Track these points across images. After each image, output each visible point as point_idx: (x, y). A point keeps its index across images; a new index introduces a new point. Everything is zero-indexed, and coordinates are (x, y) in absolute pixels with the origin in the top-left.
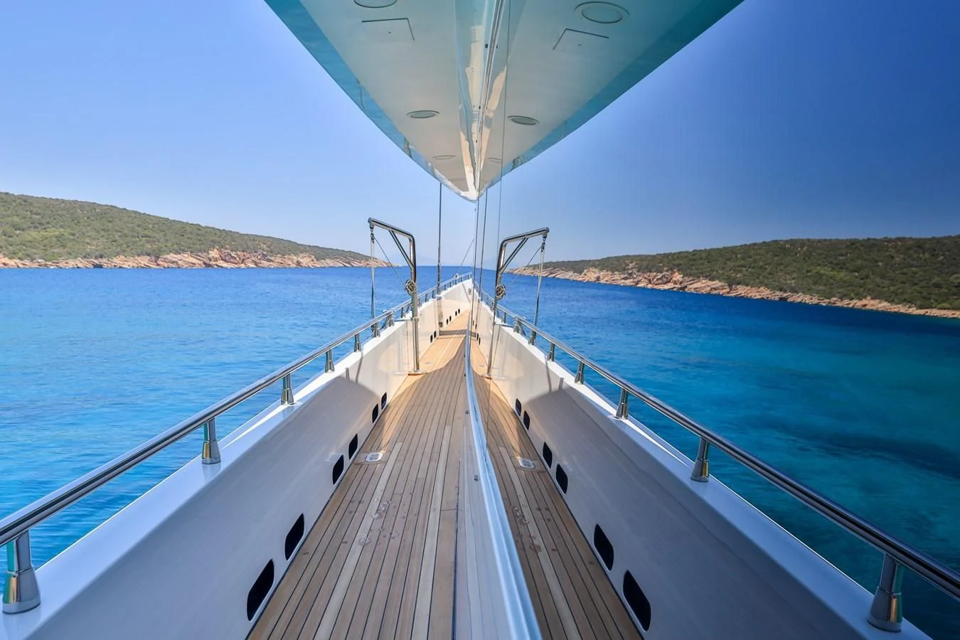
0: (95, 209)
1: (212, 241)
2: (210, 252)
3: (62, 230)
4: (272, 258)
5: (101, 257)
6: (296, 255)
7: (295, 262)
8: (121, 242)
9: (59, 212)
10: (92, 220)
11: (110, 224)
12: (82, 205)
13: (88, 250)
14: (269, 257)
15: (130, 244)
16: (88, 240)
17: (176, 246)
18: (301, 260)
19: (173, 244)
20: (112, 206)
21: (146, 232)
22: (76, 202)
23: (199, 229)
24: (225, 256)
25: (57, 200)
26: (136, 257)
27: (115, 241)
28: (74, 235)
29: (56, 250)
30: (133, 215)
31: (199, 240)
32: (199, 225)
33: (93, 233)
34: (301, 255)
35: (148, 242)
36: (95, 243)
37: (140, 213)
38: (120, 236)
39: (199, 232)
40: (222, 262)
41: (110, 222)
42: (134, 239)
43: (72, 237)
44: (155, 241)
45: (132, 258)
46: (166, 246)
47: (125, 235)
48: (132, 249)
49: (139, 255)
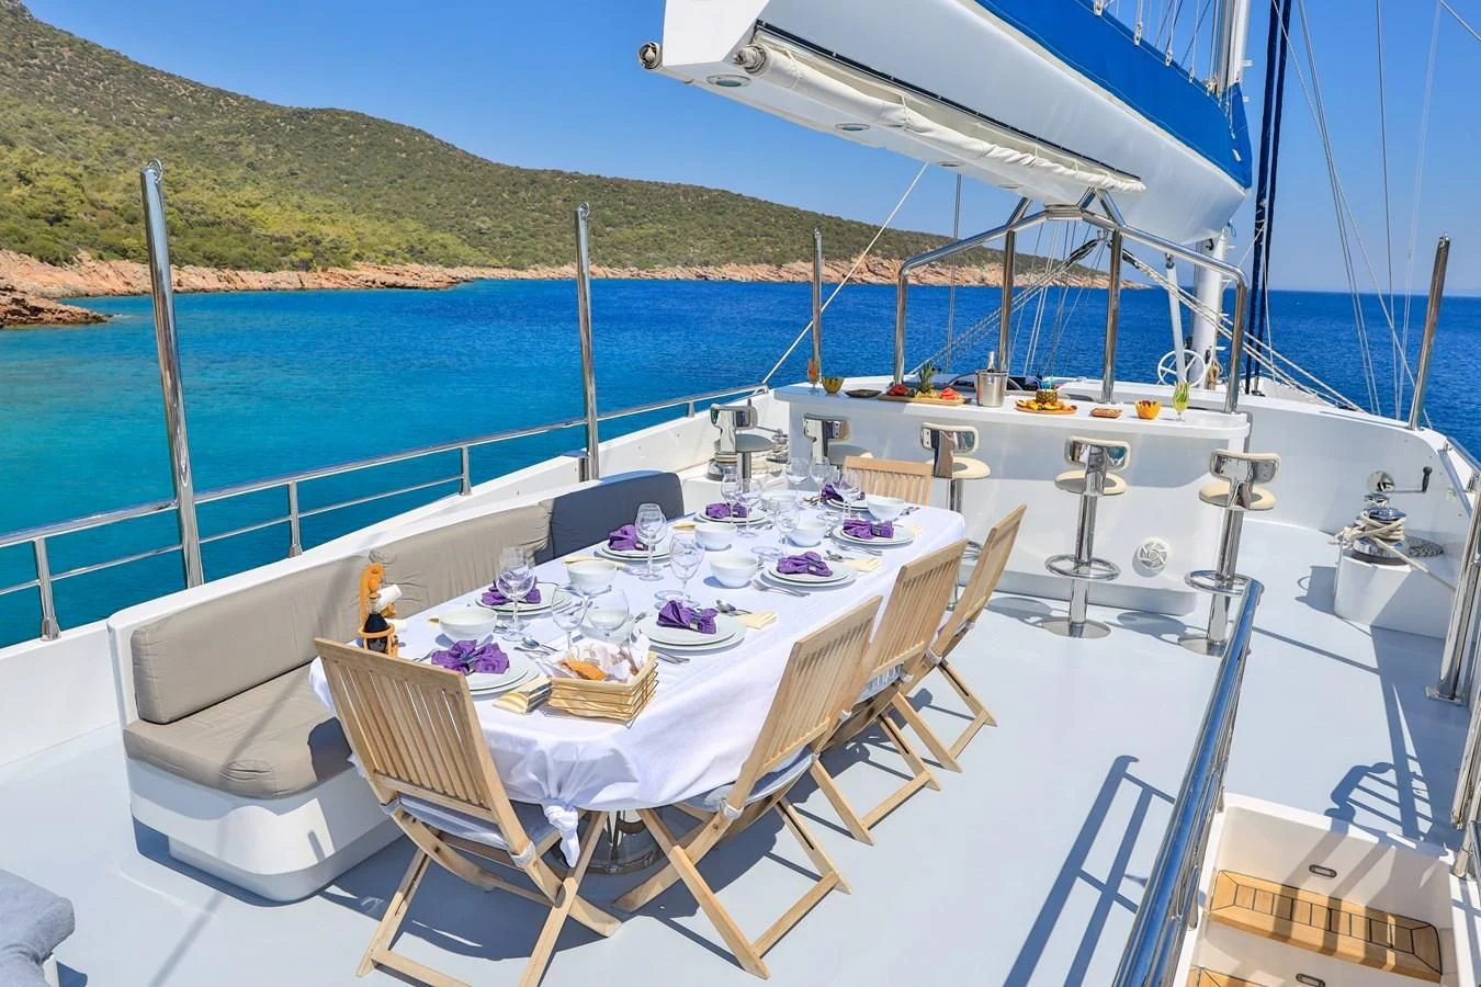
0: (702, 196)
1: (857, 243)
2: (853, 259)
3: (660, 226)
4: (943, 271)
5: (707, 264)
6: (980, 265)
7: (978, 277)
8: (733, 242)
9: (658, 201)
10: (698, 212)
11: (720, 218)
12: (687, 191)
13: (691, 255)
14: (938, 269)
15: (745, 246)
16: (691, 241)
17: (805, 249)
18: (986, 275)
19: (802, 247)
20: (723, 191)
21: (766, 228)
22: (678, 186)
23: (839, 225)
24: (875, 265)
25: (656, 183)
26: (752, 266)
27: (724, 242)
28: (674, 233)
29: (652, 255)
30: (751, 204)
31: (839, 242)
32: (839, 218)
33: (698, 231)
34: (987, 267)
35: (768, 243)
36: (699, 244)
37: (760, 201)
38: (732, 235)
39: (839, 230)
40: (870, 274)
41: (720, 214)
42: (749, 240)
43: (671, 237)
44: (777, 243)
45: (745, 267)
46: (792, 250)
47: (740, 234)
48: (747, 254)
49: (755, 263)
